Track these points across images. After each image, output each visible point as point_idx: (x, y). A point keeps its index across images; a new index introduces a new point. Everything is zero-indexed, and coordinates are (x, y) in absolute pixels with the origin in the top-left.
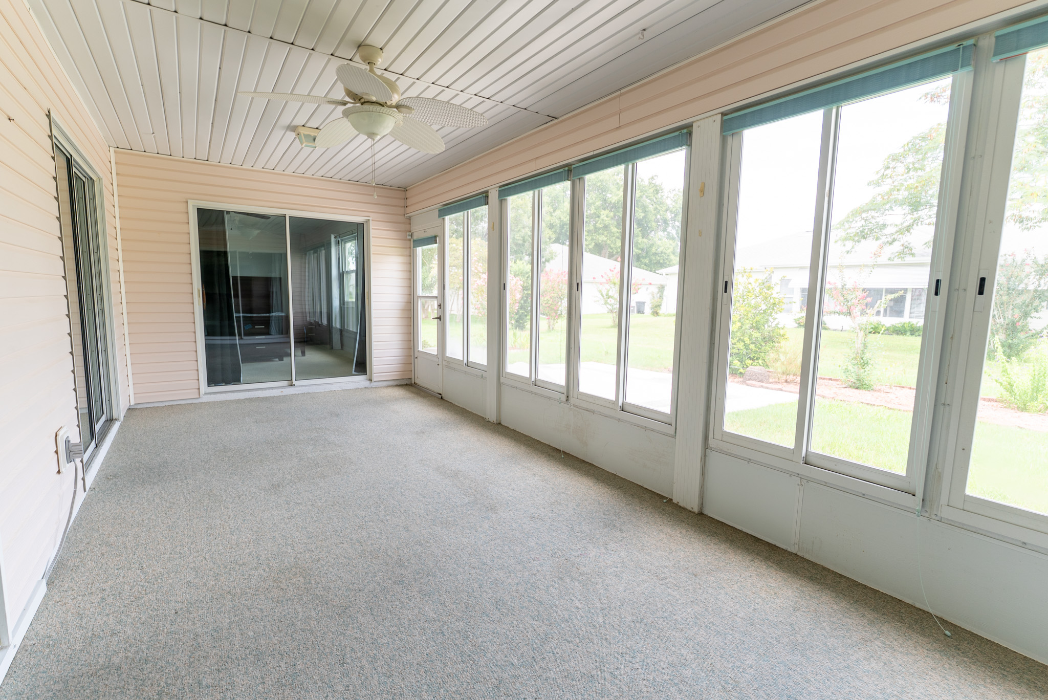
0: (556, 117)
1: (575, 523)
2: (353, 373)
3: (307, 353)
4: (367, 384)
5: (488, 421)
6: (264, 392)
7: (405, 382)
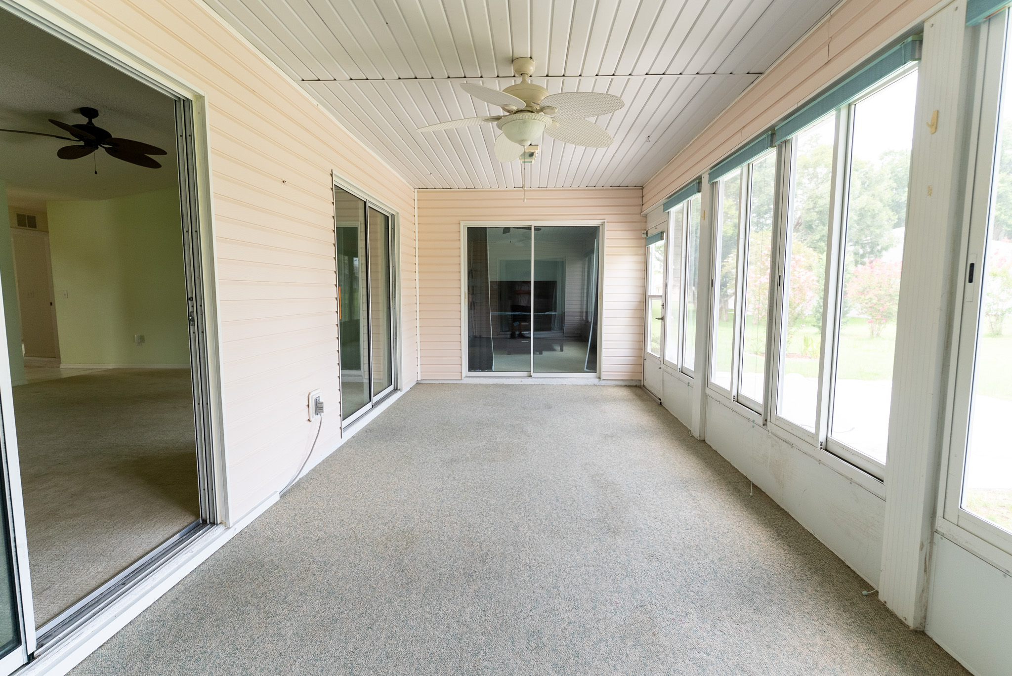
0: (762, 72)
1: (699, 579)
2: (585, 369)
3: (565, 348)
4: (596, 381)
5: (692, 436)
7: (634, 384)
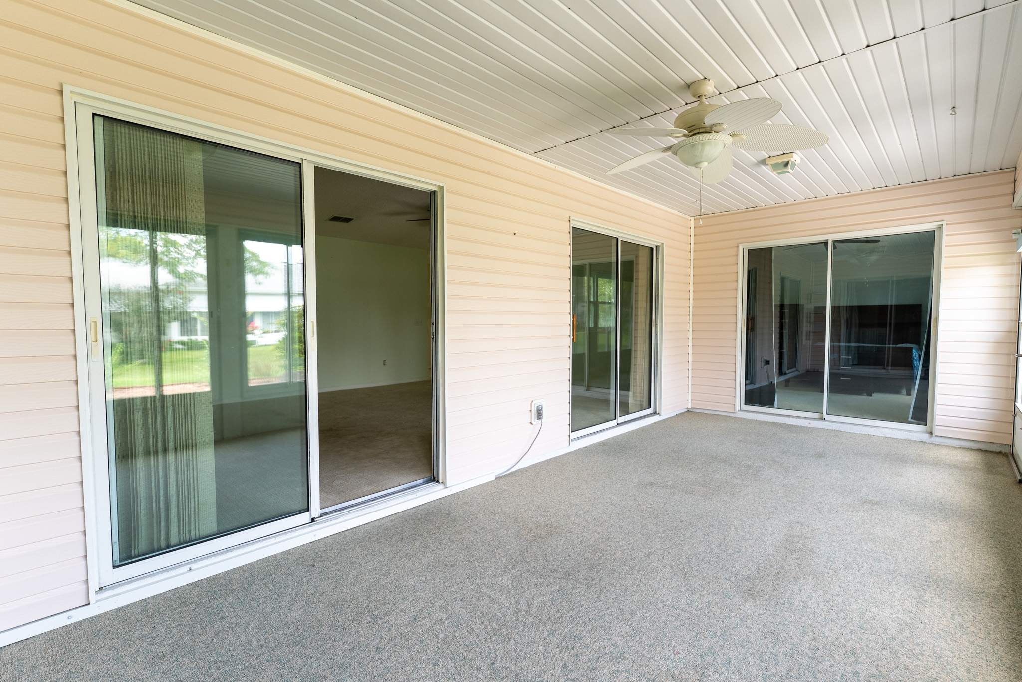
2: (910, 419)
4: (925, 437)
6: (791, 419)
